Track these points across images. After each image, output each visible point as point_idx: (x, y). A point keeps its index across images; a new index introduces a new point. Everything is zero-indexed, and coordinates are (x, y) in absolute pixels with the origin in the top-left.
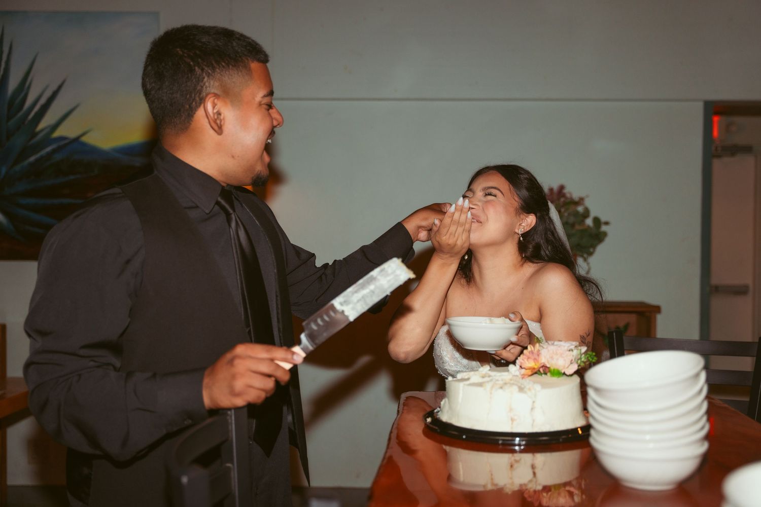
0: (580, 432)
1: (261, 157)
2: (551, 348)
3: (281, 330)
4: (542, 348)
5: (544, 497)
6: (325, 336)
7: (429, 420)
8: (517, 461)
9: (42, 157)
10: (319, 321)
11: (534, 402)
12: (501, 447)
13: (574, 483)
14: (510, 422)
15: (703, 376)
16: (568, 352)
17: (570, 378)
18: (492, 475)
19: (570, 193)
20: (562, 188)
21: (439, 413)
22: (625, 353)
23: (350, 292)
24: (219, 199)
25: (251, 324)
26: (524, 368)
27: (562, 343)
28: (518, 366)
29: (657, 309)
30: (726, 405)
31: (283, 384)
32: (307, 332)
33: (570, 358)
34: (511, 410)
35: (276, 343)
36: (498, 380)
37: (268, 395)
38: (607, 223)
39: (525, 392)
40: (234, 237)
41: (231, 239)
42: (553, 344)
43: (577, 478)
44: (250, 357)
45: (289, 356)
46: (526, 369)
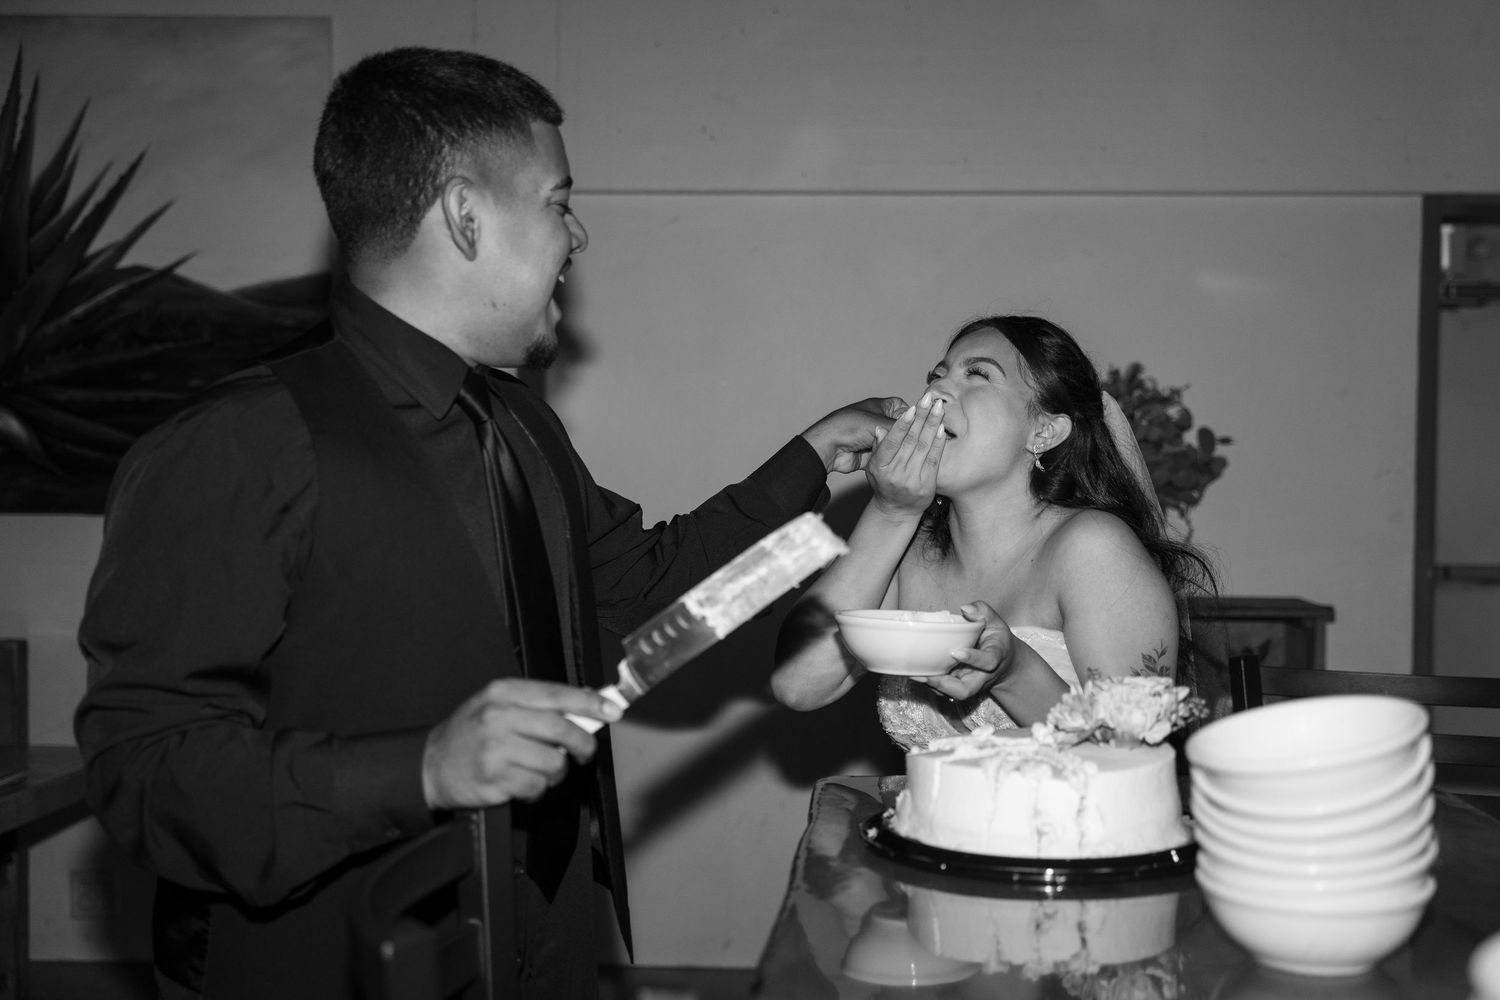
0: (1176, 858)
1: (547, 309)
2: (1118, 689)
3: (581, 651)
4: (1098, 689)
5: (1102, 988)
6: (668, 666)
7: (872, 833)
8: (1048, 916)
9: (98, 308)
10: (657, 637)
11: (1083, 798)
12: (1016, 887)
13: (1163, 960)
14: (1036, 838)
15: (1425, 748)
16: (1151, 699)
17: (1155, 750)
18: (998, 943)
19: (1153, 381)
20: (1136, 369)
21: (892, 820)
22: (1264, 701)
23: (719, 580)
24: (463, 392)
25: (522, 640)
26: (1063, 730)
27: (1140, 680)
28: (1051, 727)
29: (1328, 613)
30: (1469, 807)
31: (582, 761)
32: (631, 658)
33: (1156, 709)
34: (1037, 813)
35: (570, 679)
36: (1010, 754)
37: (552, 783)
38: (1226, 441)
39: (1066, 778)
40: (491, 466)
41: (485, 473)
42: (1121, 682)
43: (1169, 951)
44: (517, 706)
45: (595, 706)
46: (1068, 732)
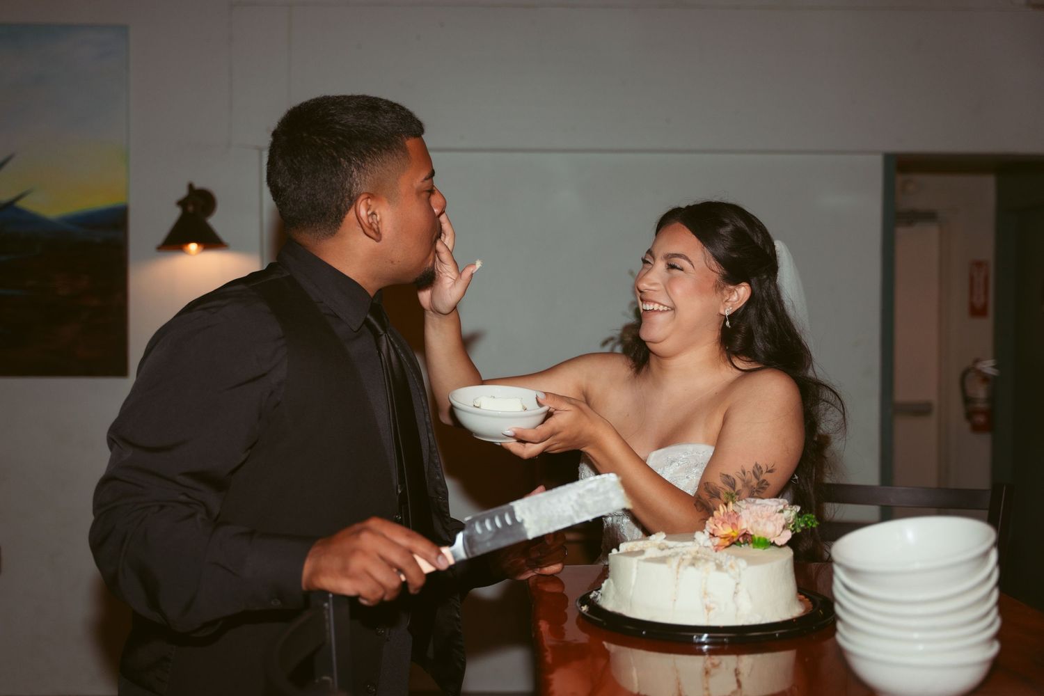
2: (753, 508)
4: (739, 508)
7: (585, 608)
8: (714, 666)
10: (488, 523)
11: (737, 584)
14: (706, 612)
15: (994, 556)
16: (776, 515)
17: (780, 550)
18: (679, 684)
21: (599, 599)
26: (717, 536)
28: (707, 534)
32: (466, 532)
33: (783, 522)
34: (706, 595)
36: (683, 554)
39: (725, 571)
42: (754, 503)
45: (434, 556)
46: (720, 538)
